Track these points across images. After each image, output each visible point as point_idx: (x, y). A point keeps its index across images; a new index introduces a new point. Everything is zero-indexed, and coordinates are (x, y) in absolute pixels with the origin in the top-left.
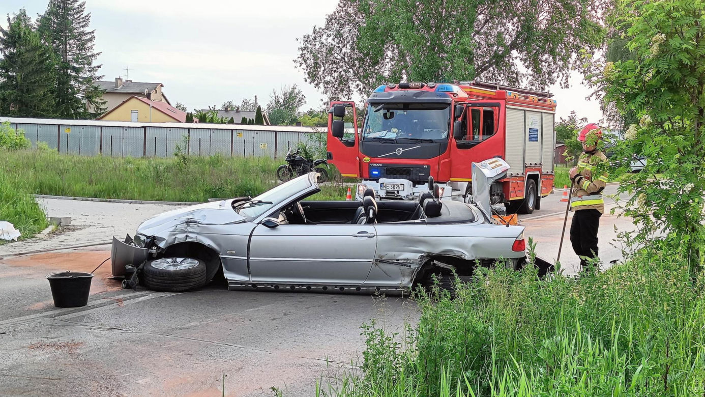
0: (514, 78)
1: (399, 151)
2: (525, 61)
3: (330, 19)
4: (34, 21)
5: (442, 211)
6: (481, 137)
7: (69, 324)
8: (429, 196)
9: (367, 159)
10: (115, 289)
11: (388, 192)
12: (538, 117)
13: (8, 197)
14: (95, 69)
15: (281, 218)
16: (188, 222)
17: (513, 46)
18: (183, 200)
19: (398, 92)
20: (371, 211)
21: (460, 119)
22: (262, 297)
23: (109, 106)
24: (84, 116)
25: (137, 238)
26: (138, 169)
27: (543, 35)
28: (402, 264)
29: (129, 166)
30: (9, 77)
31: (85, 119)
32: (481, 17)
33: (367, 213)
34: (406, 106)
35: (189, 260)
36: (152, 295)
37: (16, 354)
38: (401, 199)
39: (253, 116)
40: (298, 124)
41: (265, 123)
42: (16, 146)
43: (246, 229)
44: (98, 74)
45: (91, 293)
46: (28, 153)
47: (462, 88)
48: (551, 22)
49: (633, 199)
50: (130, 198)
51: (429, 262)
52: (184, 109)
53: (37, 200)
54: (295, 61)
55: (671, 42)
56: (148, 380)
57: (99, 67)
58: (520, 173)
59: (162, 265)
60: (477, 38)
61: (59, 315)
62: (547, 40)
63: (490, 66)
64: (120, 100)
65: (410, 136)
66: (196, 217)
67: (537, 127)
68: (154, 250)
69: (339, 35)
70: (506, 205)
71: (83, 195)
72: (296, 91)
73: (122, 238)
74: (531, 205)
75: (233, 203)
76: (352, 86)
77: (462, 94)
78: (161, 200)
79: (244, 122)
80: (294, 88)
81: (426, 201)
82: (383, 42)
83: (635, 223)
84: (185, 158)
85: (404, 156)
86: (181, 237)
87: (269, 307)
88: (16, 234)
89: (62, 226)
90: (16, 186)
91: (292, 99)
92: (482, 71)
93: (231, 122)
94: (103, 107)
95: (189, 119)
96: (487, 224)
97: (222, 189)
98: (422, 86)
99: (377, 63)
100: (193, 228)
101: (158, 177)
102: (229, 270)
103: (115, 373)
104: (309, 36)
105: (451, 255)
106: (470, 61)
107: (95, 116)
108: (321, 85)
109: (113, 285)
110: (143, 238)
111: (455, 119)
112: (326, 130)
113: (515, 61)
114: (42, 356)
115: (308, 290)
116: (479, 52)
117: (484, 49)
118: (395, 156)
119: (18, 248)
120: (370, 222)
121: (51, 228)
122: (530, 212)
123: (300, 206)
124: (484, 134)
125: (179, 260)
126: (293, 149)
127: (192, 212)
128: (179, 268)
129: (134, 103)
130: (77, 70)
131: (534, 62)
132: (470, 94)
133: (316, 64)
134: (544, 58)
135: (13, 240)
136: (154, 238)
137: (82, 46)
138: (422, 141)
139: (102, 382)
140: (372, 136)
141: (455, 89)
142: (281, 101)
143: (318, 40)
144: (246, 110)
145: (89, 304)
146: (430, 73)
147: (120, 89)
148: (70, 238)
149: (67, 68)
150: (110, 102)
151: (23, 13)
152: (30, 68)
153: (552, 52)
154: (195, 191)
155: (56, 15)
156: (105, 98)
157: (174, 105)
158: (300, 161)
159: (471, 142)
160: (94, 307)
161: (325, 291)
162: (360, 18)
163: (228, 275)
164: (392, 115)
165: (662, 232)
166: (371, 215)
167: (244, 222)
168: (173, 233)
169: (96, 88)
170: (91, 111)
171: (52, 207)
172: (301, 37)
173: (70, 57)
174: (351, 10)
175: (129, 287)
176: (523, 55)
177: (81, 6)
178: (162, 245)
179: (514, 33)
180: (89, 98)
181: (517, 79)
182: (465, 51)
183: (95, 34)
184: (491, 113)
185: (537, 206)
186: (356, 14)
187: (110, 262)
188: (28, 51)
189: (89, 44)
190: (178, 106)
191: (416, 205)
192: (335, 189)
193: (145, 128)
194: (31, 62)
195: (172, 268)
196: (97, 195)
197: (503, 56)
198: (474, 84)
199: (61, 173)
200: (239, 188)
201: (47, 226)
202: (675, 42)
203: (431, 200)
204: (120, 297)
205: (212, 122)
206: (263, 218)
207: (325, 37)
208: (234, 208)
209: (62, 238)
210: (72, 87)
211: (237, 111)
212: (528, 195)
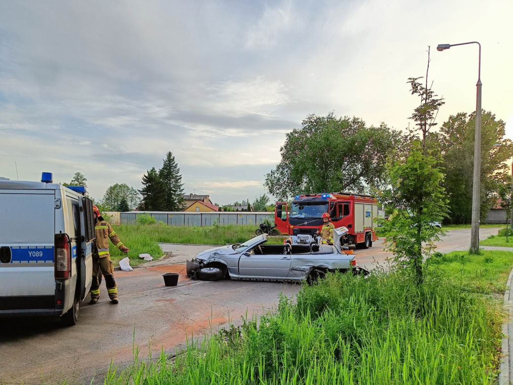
0: (362, 189)
1: (306, 223)
2: (366, 181)
3: (278, 167)
4: (158, 172)
5: (319, 249)
6: (343, 216)
7: (170, 292)
8: (314, 243)
9: (292, 227)
10: (188, 279)
11: (301, 240)
12: (370, 207)
13: (148, 244)
14: (182, 191)
15: (252, 252)
16: (215, 254)
17: (361, 175)
18: (216, 244)
19: (306, 198)
20: (289, 249)
21: (333, 209)
22: (244, 283)
23: (188, 205)
24: (178, 210)
25: (196, 260)
26: (198, 232)
27: (374, 169)
28: (302, 271)
29: (195, 230)
30: (148, 195)
31: (178, 211)
32: (346, 163)
33: (287, 250)
34: (309, 204)
35: (216, 269)
36: (201, 282)
37: (151, 303)
38: (307, 243)
39: (246, 208)
40: (266, 211)
41: (252, 210)
42: (151, 223)
43: (238, 256)
44: (183, 192)
45: (178, 281)
46: (156, 225)
47: (334, 195)
48: (378, 164)
49: (391, 245)
50: (195, 244)
51: (313, 270)
52: (218, 205)
53: (159, 245)
54: (264, 185)
55: (405, 182)
56: (198, 313)
57: (183, 189)
58: (362, 231)
59: (205, 270)
60: (344, 172)
61: (167, 289)
62: (377, 172)
63: (350, 184)
64: (192, 203)
65: (311, 216)
66: (218, 252)
67: (370, 211)
68: (202, 265)
69: (282, 173)
70: (356, 245)
71: (177, 242)
72: (265, 196)
73: (190, 260)
74: (367, 245)
75: (233, 246)
76: (288, 194)
77: (334, 198)
78: (207, 244)
79: (243, 210)
80: (265, 195)
81: (313, 245)
82: (301, 176)
83: (394, 254)
84: (217, 227)
85: (307, 225)
86: (212, 260)
87: (247, 287)
88: (152, 258)
89: (169, 255)
90: (151, 240)
91: (264, 199)
92: (347, 186)
93: (237, 211)
94: (185, 206)
95: (220, 210)
96: (339, 254)
97: (232, 239)
98: (316, 195)
99: (299, 184)
100: (217, 256)
101: (206, 235)
102: (231, 272)
103: (186, 310)
104: (269, 174)
105: (323, 267)
106: (341, 182)
107: (182, 210)
108: (275, 194)
109: (187, 278)
110: (198, 260)
111: (331, 208)
112: (274, 213)
113: (362, 181)
114: (160, 304)
115: (263, 281)
116: (345, 178)
117: (347, 176)
118: (304, 225)
119: (152, 264)
120: (288, 253)
121: (164, 256)
122: (367, 248)
123: (260, 247)
124: (344, 215)
125: (212, 268)
126: (263, 222)
127: (216, 250)
128: (212, 272)
129: (197, 204)
130: (175, 191)
131: (370, 181)
132: (338, 198)
133: (272, 186)
134: (376, 179)
135: (150, 261)
136: (202, 260)
137: (177, 181)
138: (316, 218)
139: (182, 314)
140: (294, 217)
141: (331, 196)
142: (259, 201)
143: (273, 175)
144: (244, 205)
145: (178, 285)
146: (322, 188)
147: (192, 198)
148: (172, 260)
149: (171, 191)
150: (188, 204)
151: (154, 169)
152: (157, 191)
153: (379, 177)
154: (221, 241)
155: (166, 169)
156: (186, 202)
157: (214, 204)
158: (266, 227)
159: (338, 218)
160: (179, 286)
161: (270, 281)
162: (291, 166)
163: (231, 275)
164: (303, 208)
165: (405, 258)
166: (289, 251)
167: (237, 254)
168: (209, 258)
169: (182, 198)
170: (181, 207)
171: (165, 247)
172: (266, 174)
173: (172, 186)
174: (287, 163)
175: (193, 279)
176: (366, 179)
177: (176, 165)
178: (205, 263)
179: (361, 169)
180: (179, 202)
181: (363, 189)
182: (338, 178)
183: (182, 176)
184: (348, 205)
185: (370, 245)
186: (290, 164)
187: (186, 269)
188: (155, 184)
189: (179, 180)
190: (216, 204)
191: (309, 246)
192: (279, 239)
193: (201, 214)
194: (157, 189)
195: (209, 272)
196: (182, 243)
197: (356, 179)
198: (339, 194)
199: (168, 234)
200: (238, 239)
201: (163, 255)
202: (406, 182)
203: (314, 244)
204: (189, 283)
205: (229, 211)
206: (244, 252)
207: (276, 174)
208: (233, 248)
209: (168, 260)
210: (173, 198)
211: (240, 205)
212: (366, 241)
